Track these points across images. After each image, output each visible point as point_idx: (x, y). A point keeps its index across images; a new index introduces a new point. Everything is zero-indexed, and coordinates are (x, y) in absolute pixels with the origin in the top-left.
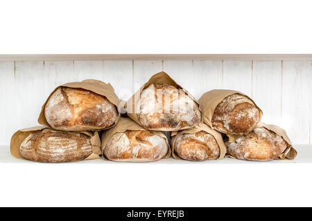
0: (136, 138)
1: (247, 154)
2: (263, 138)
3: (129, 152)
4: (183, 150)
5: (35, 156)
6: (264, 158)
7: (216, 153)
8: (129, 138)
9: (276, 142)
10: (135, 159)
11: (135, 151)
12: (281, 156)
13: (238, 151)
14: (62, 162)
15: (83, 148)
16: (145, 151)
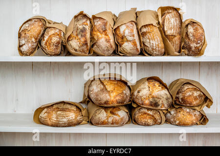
0: (111, 112)
1: (178, 122)
2: (188, 112)
3: (106, 121)
4: (140, 119)
5: (49, 123)
6: (188, 125)
7: (159, 121)
8: (106, 112)
9: (195, 115)
10: (110, 125)
11: (110, 120)
12: (198, 123)
13: (172, 120)
14: (66, 127)
15: (78, 118)
16: (116, 120)
